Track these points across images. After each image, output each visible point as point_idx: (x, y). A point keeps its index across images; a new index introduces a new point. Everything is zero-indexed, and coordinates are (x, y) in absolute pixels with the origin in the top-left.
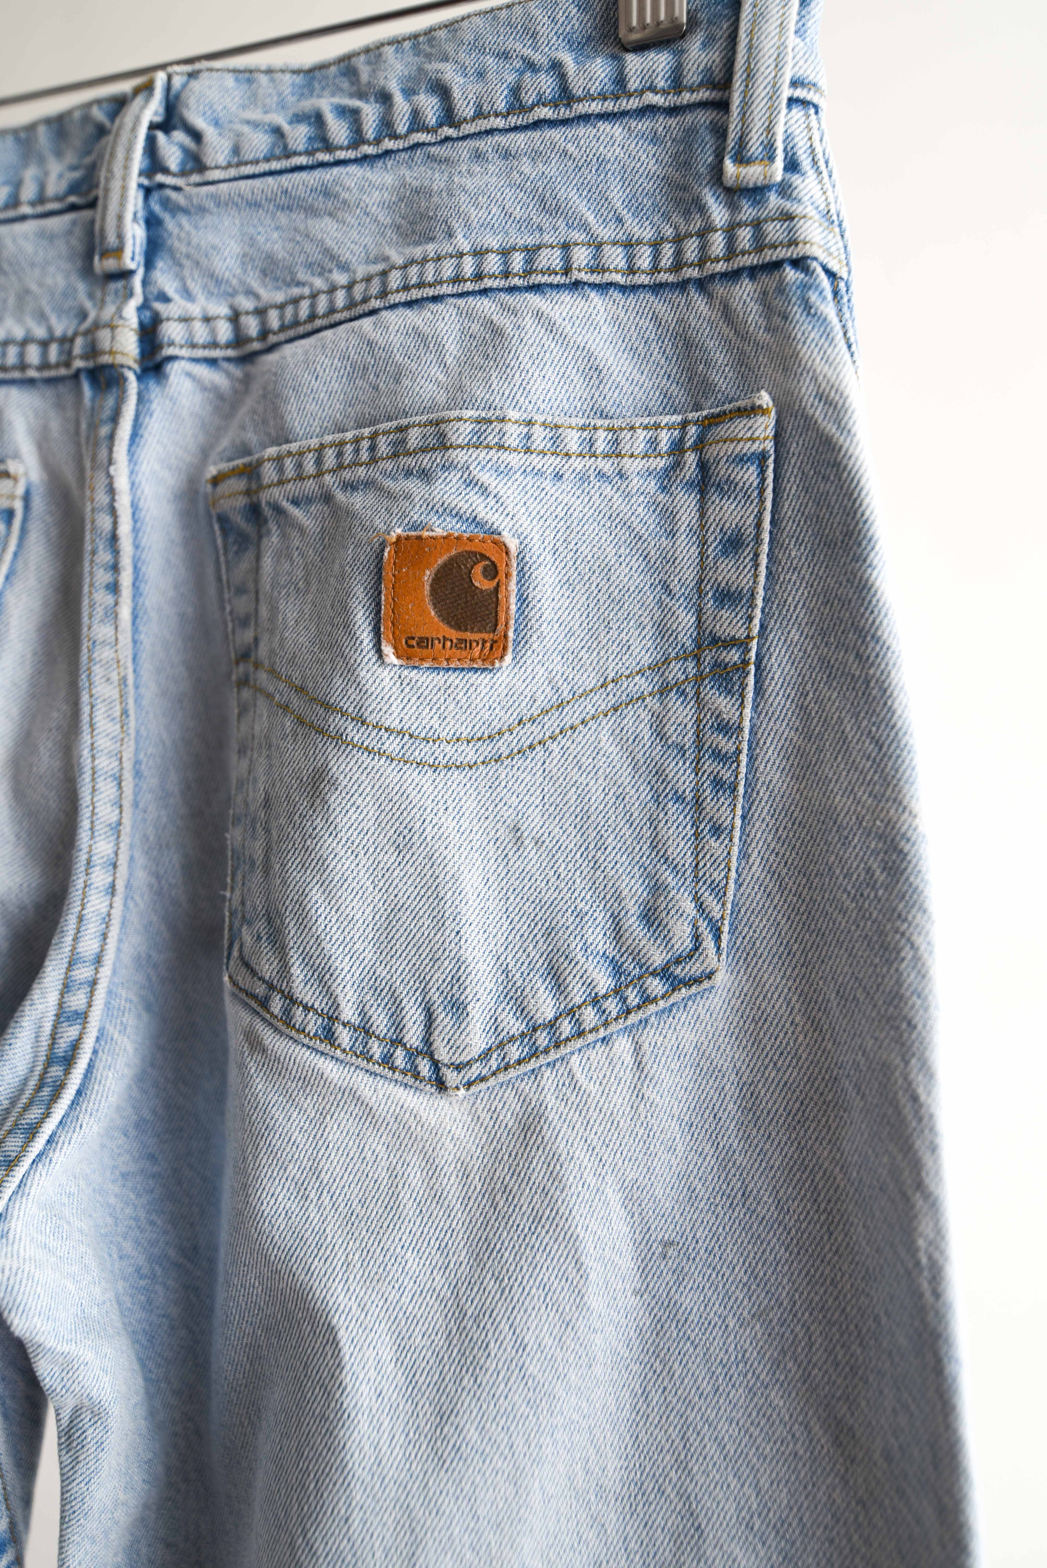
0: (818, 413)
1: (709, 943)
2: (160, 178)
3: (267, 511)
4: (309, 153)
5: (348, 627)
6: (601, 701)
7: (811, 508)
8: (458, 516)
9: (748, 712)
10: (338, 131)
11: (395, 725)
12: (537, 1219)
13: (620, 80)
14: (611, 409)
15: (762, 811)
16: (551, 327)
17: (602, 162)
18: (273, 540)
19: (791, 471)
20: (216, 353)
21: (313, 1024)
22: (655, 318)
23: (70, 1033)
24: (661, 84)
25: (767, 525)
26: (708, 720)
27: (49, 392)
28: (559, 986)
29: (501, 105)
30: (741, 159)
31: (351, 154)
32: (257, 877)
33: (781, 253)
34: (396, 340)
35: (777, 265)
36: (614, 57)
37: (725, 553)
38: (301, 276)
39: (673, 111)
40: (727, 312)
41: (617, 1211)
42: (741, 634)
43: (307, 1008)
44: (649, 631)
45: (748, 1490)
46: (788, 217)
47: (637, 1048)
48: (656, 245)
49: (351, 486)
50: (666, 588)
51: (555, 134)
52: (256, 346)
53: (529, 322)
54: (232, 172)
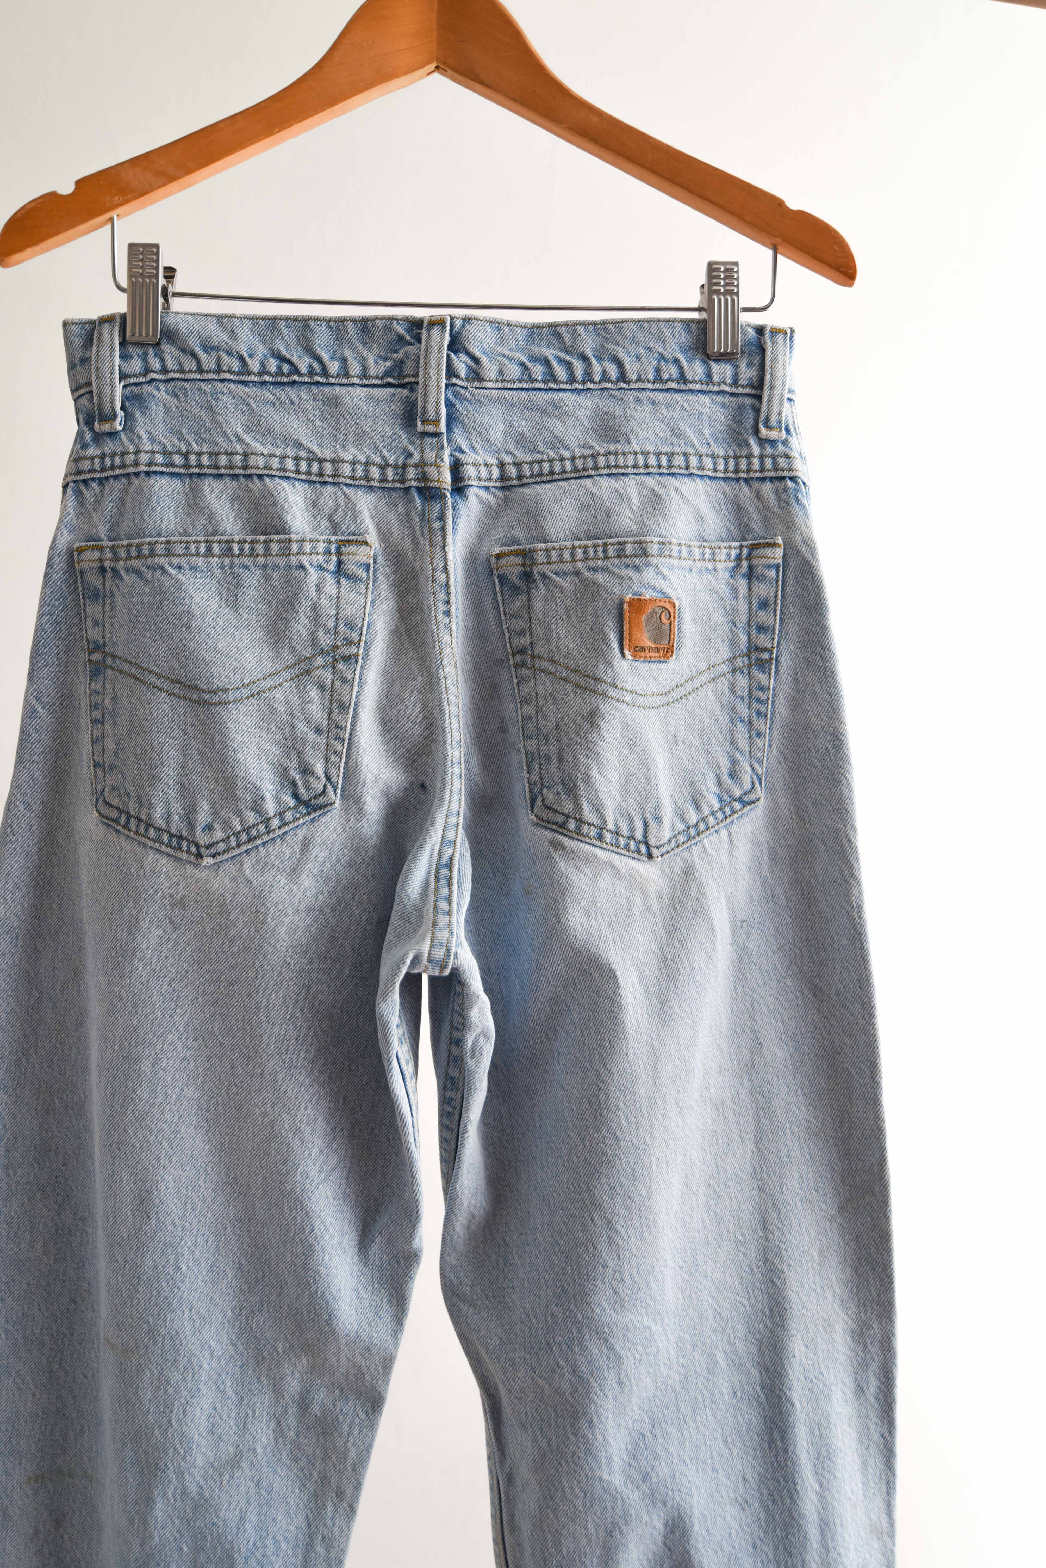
0: (803, 549)
1: (757, 785)
2: (454, 380)
3: (537, 576)
4: (545, 382)
5: (606, 641)
6: (706, 677)
7: (799, 591)
8: (655, 589)
9: (772, 681)
10: (561, 373)
11: (630, 688)
12: (695, 913)
13: (709, 375)
14: (707, 537)
15: (777, 725)
16: (682, 496)
17: (700, 414)
18: (540, 592)
19: (790, 573)
20: (492, 484)
21: (593, 832)
22: (724, 493)
23: (449, 852)
24: (729, 381)
25: (779, 597)
26: (754, 684)
27: (384, 495)
28: (698, 807)
29: (651, 377)
30: (767, 426)
31: (568, 387)
32: (554, 764)
33: (786, 474)
34: (606, 494)
35: (783, 478)
36: (705, 362)
37: (760, 608)
38: (541, 447)
39: (732, 394)
40: (758, 495)
41: (725, 909)
42: (769, 646)
43: (589, 824)
44: (727, 643)
45: (780, 1024)
46: (788, 457)
47: (730, 834)
48: (726, 458)
49: (594, 570)
50: (734, 623)
51: (678, 396)
52: (515, 483)
53: (672, 492)
54: (499, 385)
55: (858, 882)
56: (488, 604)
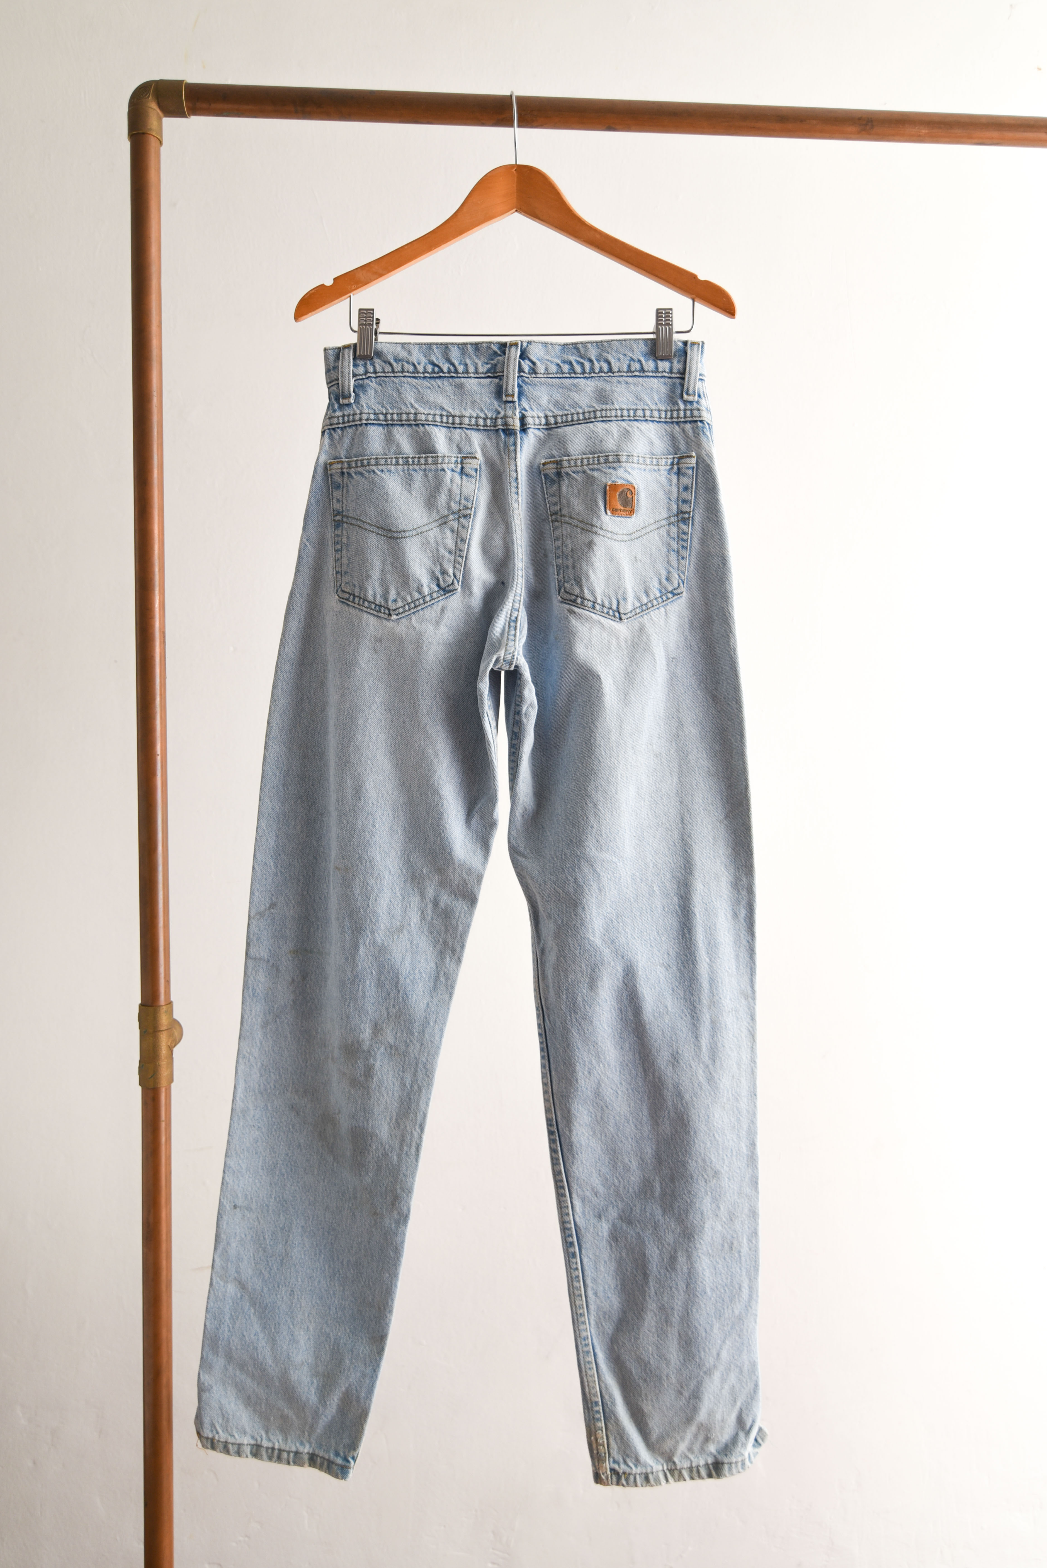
0: (706, 458)
1: (681, 585)
2: (522, 374)
3: (563, 474)
4: (570, 373)
5: (597, 506)
6: (654, 527)
7: (705, 481)
8: (624, 479)
9: (690, 529)
10: (578, 369)
11: (610, 530)
12: (645, 650)
13: (657, 368)
14: (655, 453)
15: (693, 553)
16: (641, 431)
17: (652, 388)
18: (566, 482)
19: (700, 471)
20: (541, 427)
21: (590, 604)
22: (665, 429)
23: (515, 614)
24: (667, 370)
25: (694, 484)
26: (681, 531)
27: (485, 433)
28: (647, 595)
29: (625, 370)
30: (688, 394)
31: (582, 376)
32: (571, 569)
33: (697, 419)
34: (600, 431)
35: (696, 421)
36: (655, 361)
37: (684, 491)
38: (567, 408)
39: (670, 378)
40: (684, 431)
41: (662, 650)
42: (688, 510)
43: (588, 600)
44: (666, 509)
45: (693, 715)
46: (699, 410)
47: (666, 610)
48: (666, 411)
49: (593, 470)
50: (669, 499)
51: (640, 379)
52: (553, 426)
53: (635, 429)
54: (546, 376)
55: (734, 635)
56: (539, 490)
